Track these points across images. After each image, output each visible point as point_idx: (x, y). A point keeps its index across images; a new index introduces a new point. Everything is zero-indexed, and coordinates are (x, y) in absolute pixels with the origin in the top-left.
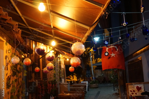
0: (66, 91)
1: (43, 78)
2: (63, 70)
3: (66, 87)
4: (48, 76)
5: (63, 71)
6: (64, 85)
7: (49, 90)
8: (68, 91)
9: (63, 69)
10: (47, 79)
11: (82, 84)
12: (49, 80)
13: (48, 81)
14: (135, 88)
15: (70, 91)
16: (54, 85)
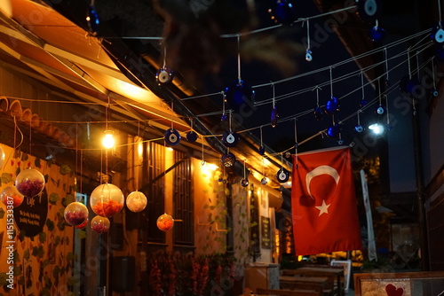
0: (265, 288)
1: (174, 247)
2: (266, 222)
3: (265, 275)
4: (196, 241)
5: (266, 226)
6: (259, 270)
7: (196, 282)
8: (270, 288)
9: (268, 219)
10: (193, 250)
11: (333, 267)
12: (199, 252)
13: (196, 256)
14: (384, 289)
15: (281, 288)
16: (220, 268)
